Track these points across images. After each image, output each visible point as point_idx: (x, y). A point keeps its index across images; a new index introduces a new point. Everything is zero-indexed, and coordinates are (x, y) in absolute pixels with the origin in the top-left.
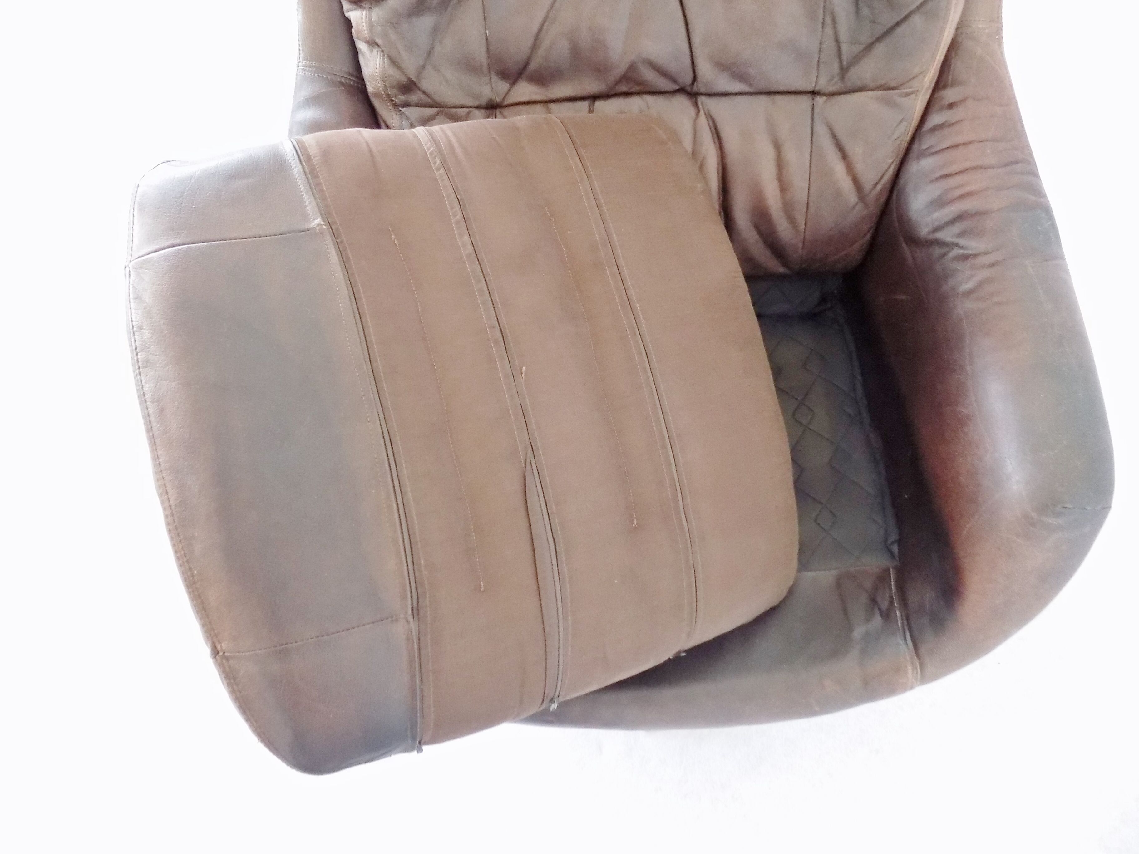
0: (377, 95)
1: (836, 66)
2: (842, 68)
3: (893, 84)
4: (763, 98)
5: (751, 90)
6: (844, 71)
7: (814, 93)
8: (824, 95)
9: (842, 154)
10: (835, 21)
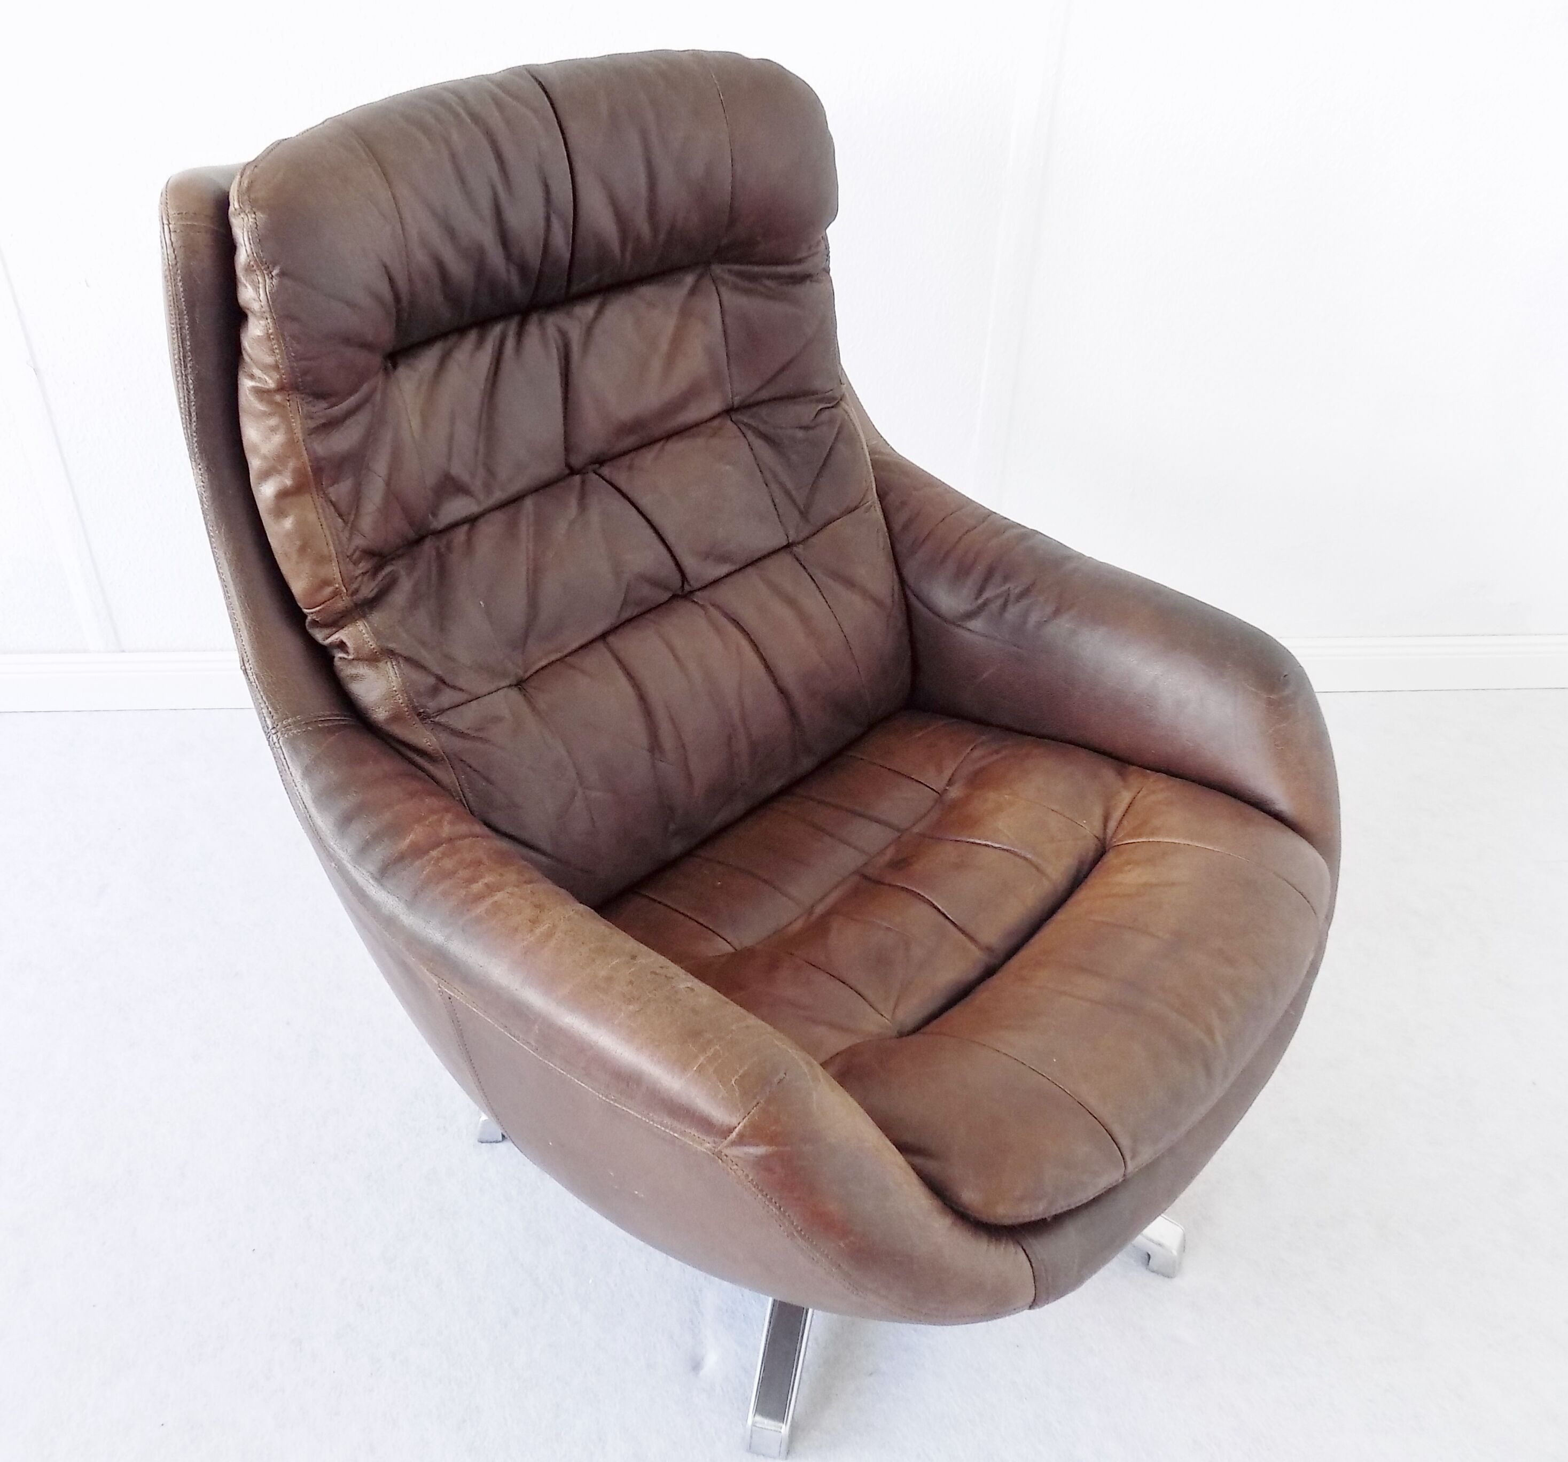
0: (396, 718)
1: (796, 513)
2: (801, 513)
3: (853, 505)
4: (750, 570)
5: (737, 567)
6: (804, 514)
7: (788, 546)
8: (799, 543)
9: (850, 583)
10: (775, 476)
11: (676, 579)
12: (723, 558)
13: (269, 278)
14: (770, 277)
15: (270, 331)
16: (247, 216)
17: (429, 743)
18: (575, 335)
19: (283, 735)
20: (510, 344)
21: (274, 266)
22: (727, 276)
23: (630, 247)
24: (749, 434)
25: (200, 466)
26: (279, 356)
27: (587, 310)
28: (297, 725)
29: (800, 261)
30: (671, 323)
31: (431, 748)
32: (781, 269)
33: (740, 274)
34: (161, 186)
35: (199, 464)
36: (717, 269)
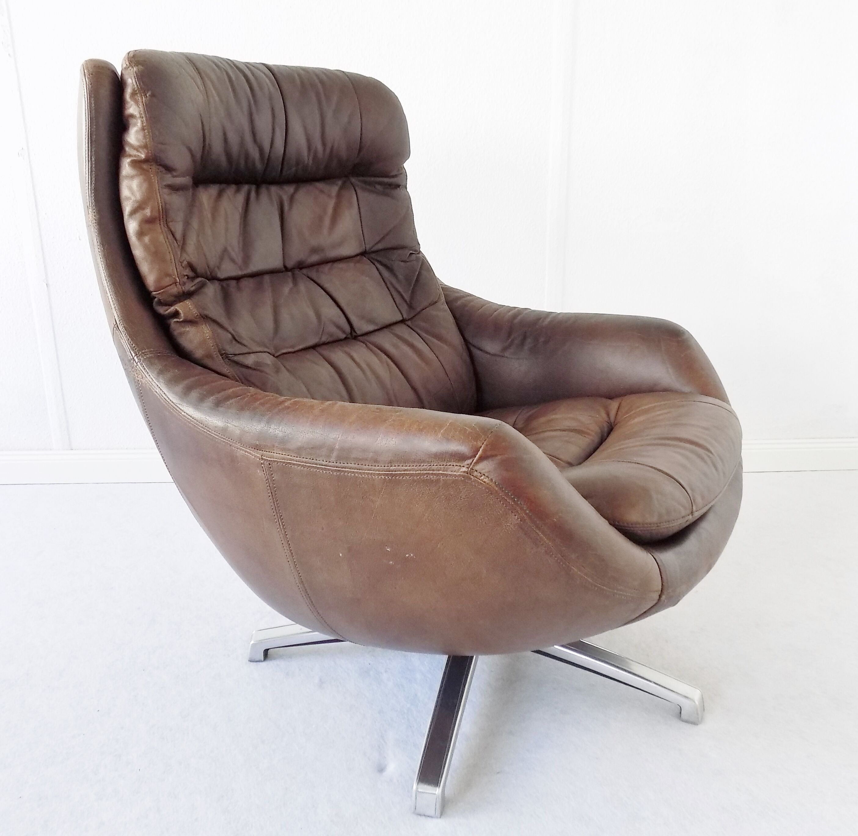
0: (208, 355)
1: (405, 304)
2: (408, 304)
3: (434, 302)
4: (385, 330)
5: (379, 327)
6: (411, 306)
7: (404, 320)
8: (409, 319)
9: (439, 337)
10: (391, 284)
11: (347, 328)
12: (371, 321)
13: (145, 97)
14: (380, 183)
15: (144, 124)
16: (133, 68)
17: (228, 371)
18: (285, 198)
19: (143, 357)
20: (253, 194)
21: (148, 91)
22: (359, 183)
23: (312, 155)
24: (376, 263)
25: (94, 211)
26: (148, 139)
27: (290, 189)
28: (151, 352)
29: (393, 177)
30: (331, 204)
31: (230, 373)
32: (386, 180)
33: (365, 182)
34: (82, 61)
35: (94, 209)
36: (353, 180)
